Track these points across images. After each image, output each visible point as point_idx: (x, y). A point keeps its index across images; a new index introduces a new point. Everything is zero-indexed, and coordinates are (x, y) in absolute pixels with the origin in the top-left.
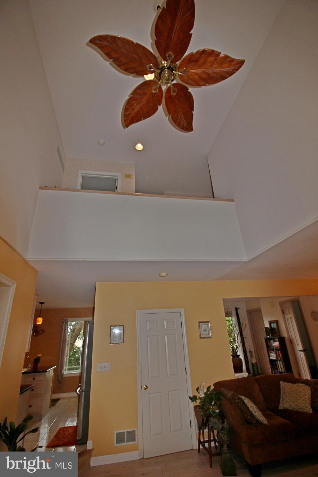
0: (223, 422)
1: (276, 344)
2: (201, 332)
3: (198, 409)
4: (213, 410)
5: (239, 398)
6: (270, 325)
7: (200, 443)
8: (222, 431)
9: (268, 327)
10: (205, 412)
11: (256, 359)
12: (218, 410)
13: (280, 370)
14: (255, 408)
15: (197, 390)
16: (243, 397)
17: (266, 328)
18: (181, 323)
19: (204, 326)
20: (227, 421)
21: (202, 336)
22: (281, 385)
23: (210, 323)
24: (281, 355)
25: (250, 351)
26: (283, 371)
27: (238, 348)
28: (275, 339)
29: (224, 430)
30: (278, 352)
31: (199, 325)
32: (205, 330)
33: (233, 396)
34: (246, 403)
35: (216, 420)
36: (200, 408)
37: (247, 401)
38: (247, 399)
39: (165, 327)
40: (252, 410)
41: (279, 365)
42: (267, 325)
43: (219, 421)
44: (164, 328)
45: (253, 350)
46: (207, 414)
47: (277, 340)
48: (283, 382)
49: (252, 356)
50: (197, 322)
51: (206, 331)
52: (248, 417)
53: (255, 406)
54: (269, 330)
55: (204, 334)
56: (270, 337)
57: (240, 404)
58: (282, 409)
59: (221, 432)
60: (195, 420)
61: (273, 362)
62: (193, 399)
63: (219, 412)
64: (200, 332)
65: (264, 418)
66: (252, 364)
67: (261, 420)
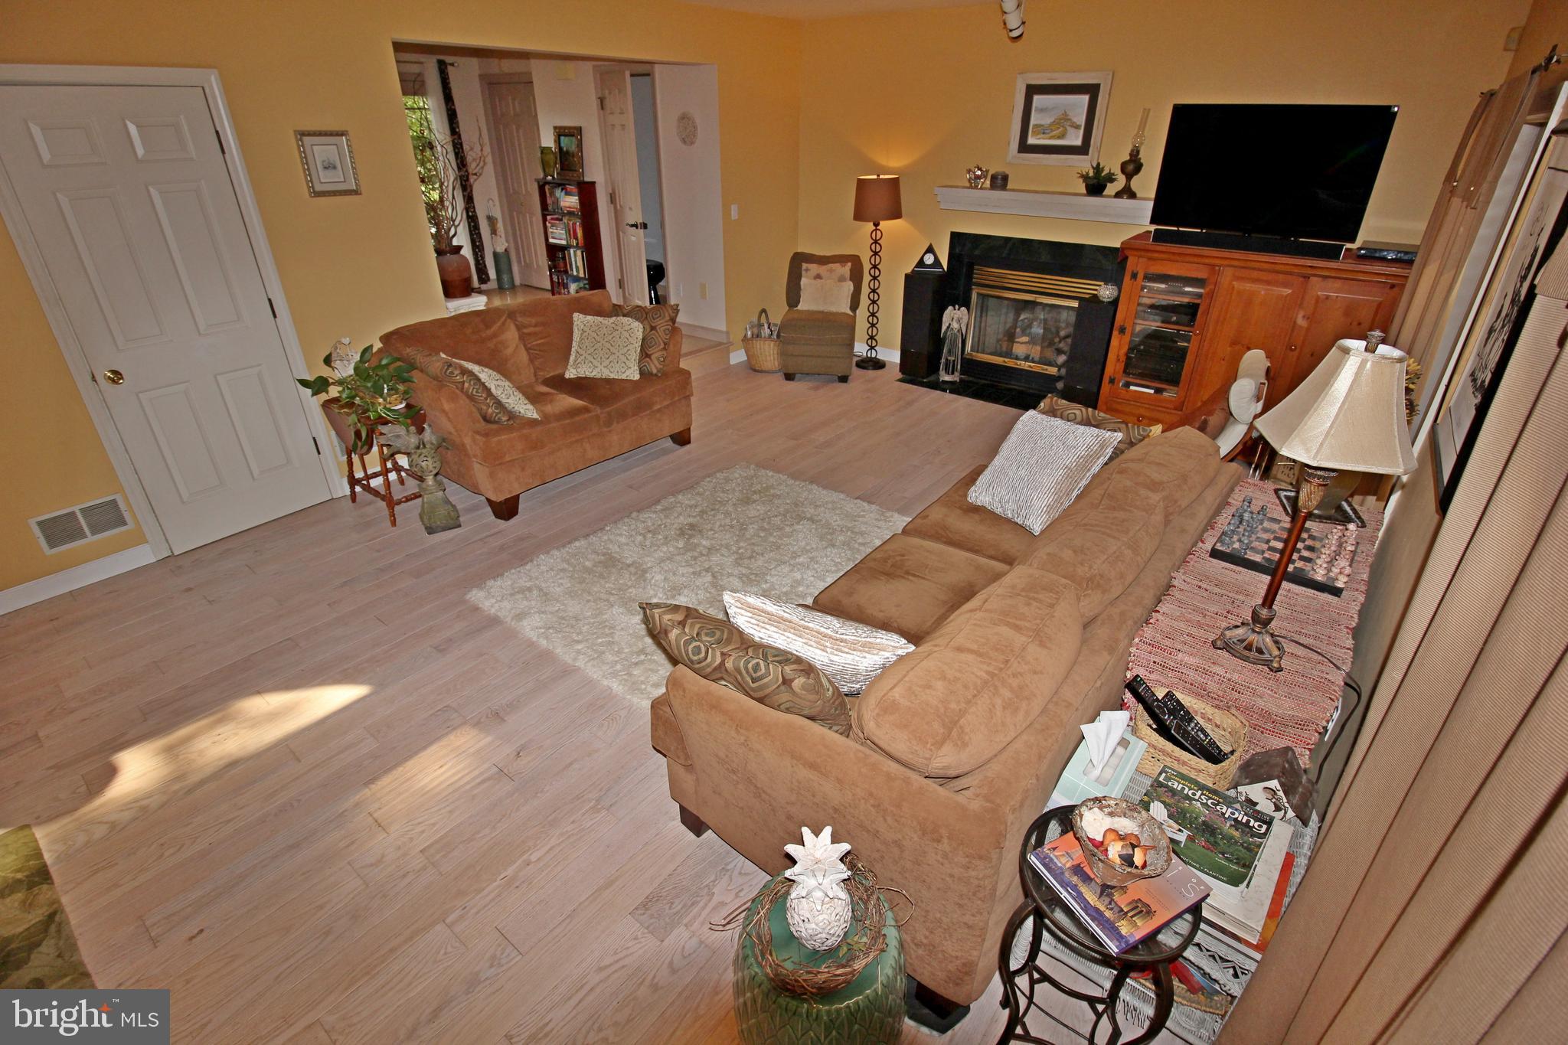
0: (421, 430)
1: (570, 201)
2: (313, 172)
3: (337, 411)
4: (388, 406)
5: (465, 372)
6: (558, 141)
7: (353, 481)
8: (419, 451)
9: (550, 148)
10: (363, 413)
11: (507, 241)
12: (401, 403)
13: (575, 273)
14: (507, 387)
15: (328, 361)
16: (475, 368)
17: (544, 151)
18: (217, 132)
19: (322, 151)
20: (430, 426)
21: (318, 188)
22: (575, 324)
23: (347, 140)
24: (580, 233)
25: (491, 220)
26: (582, 275)
27: (456, 227)
28: (569, 187)
29: (424, 447)
30: (574, 224)
31: (303, 146)
32: (329, 163)
33: (447, 369)
34: (483, 380)
35: (400, 430)
36: (342, 407)
37: (485, 375)
38: (486, 370)
39: (140, 151)
40: (499, 393)
41: (573, 259)
42: (548, 141)
43: (408, 431)
44: (135, 153)
45: (497, 213)
46: (369, 418)
47: (572, 188)
48: (581, 316)
49: (494, 232)
50: (291, 133)
51: (335, 168)
52: (490, 410)
53: (507, 383)
54: (552, 156)
55: (326, 180)
56: (553, 177)
57: (466, 385)
58: (572, 376)
59: (415, 452)
60: (329, 435)
61: (555, 252)
62: (319, 385)
63: (406, 407)
64: (308, 172)
65: (530, 407)
66: (496, 255)
67: (522, 411)
